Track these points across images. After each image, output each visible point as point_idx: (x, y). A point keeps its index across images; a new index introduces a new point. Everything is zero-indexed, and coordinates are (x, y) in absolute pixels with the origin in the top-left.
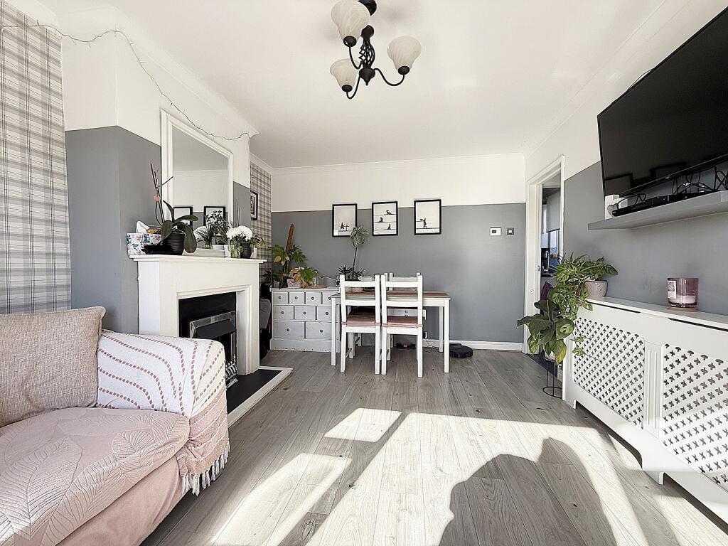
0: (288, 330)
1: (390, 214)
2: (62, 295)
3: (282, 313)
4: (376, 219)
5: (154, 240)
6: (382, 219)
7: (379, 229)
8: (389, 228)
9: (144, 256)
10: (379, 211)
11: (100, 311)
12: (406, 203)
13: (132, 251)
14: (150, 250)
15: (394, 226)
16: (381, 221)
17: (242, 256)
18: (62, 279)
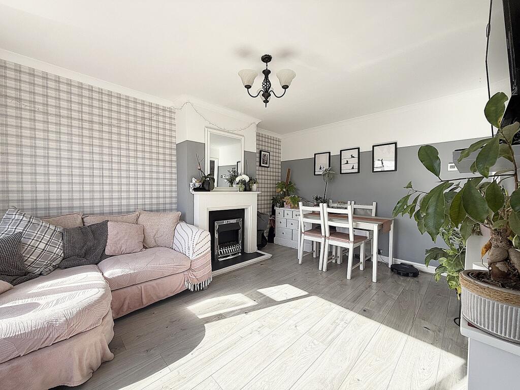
0: (283, 233)
1: (354, 157)
2: (174, 206)
3: (281, 223)
4: (344, 162)
5: (197, 185)
6: (347, 161)
7: (346, 169)
8: (353, 168)
9: (194, 192)
10: (346, 156)
11: (180, 213)
12: (366, 148)
13: (191, 190)
14: (196, 190)
15: (356, 166)
16: (347, 163)
17: (245, 190)
18: (174, 200)
